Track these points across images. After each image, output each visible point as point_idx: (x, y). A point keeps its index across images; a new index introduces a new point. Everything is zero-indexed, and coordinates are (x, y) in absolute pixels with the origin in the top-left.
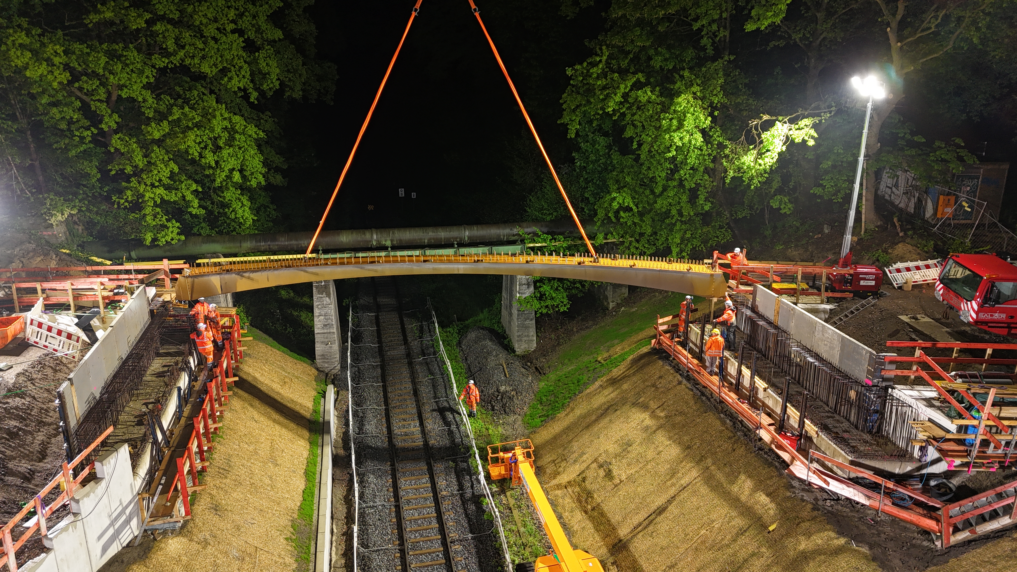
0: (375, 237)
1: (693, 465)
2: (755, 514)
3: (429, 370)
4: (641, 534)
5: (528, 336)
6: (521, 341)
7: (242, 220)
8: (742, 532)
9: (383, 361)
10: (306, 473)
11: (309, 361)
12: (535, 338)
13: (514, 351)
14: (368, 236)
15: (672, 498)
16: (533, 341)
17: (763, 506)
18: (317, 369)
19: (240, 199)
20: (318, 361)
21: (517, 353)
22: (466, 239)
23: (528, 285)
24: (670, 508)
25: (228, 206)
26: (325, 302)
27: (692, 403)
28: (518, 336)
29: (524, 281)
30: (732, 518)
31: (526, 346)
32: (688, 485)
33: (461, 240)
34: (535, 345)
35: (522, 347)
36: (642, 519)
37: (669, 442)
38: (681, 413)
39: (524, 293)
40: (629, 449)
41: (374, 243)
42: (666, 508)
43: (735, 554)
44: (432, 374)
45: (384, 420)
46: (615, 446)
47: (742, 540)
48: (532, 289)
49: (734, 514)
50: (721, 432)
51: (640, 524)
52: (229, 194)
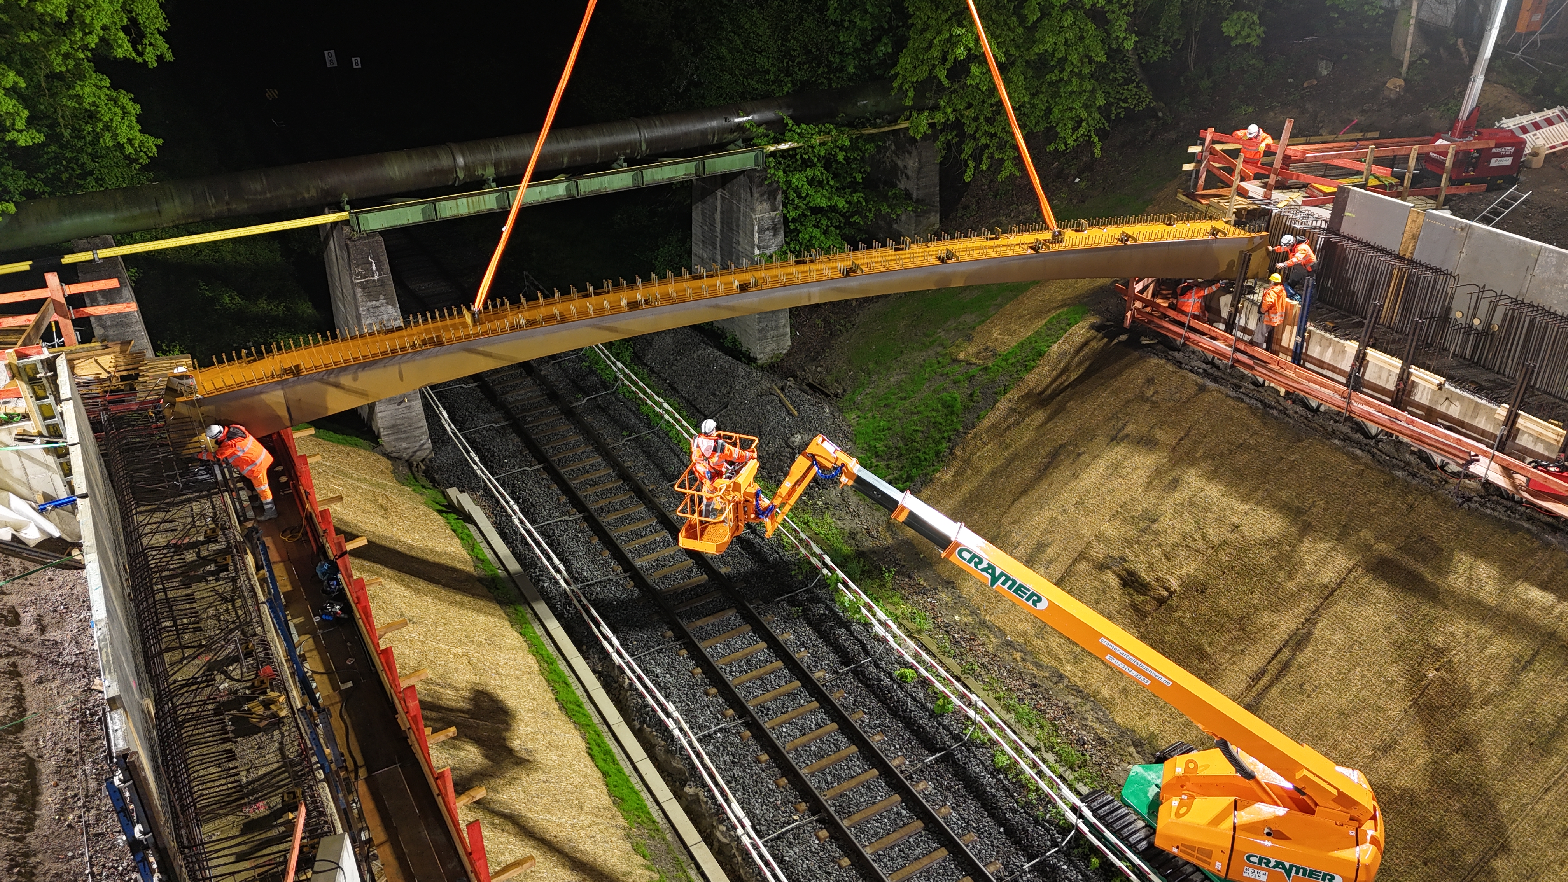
0: (460, 161)
1: (1330, 544)
2: (1537, 628)
3: (613, 420)
4: (1275, 691)
5: (777, 327)
6: (766, 338)
7: (129, 150)
8: (1522, 665)
9: (508, 415)
10: (563, 708)
11: (366, 443)
12: (788, 330)
13: (755, 360)
14: (445, 161)
15: (1313, 613)
16: (785, 335)
17: (1549, 610)
18: (388, 456)
19: (115, 101)
20: (385, 440)
21: (760, 362)
22: (644, 147)
23: (775, 229)
24: (1317, 633)
25: (92, 116)
26: (385, 316)
27: (1256, 424)
28: (760, 331)
29: (767, 224)
30: (1488, 642)
31: (774, 346)
32: (1339, 585)
33: (632, 152)
34: (789, 343)
35: (768, 350)
36: (1263, 662)
37: (1246, 507)
38: (1242, 447)
39: (768, 247)
40: (1155, 526)
41: (461, 175)
42: (1310, 634)
43: (1529, 708)
44: (630, 430)
45: (595, 541)
46: (1116, 523)
47: (1529, 679)
48: (781, 237)
49: (1485, 631)
50: (1361, 474)
51: (1262, 673)
52: (87, 90)
